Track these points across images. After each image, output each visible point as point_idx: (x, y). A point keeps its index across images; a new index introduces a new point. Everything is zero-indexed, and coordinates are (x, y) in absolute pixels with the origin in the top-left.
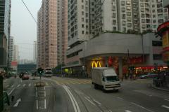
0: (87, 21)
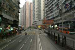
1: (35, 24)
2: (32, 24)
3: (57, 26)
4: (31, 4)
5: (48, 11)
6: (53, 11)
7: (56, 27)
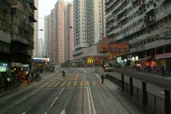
1: (80, 54)
2: (72, 54)
3: (137, 58)
4: (69, 6)
5: (112, 21)
6: (126, 18)
7: (136, 62)
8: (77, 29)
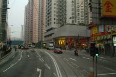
0: (57, 16)
8: (48, 11)
